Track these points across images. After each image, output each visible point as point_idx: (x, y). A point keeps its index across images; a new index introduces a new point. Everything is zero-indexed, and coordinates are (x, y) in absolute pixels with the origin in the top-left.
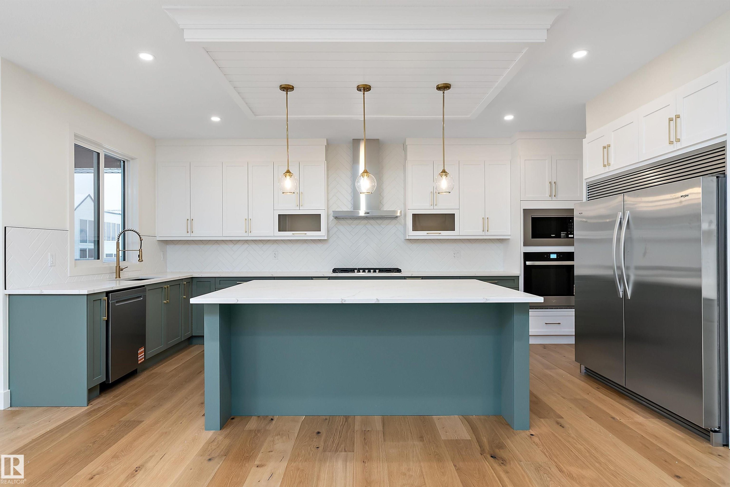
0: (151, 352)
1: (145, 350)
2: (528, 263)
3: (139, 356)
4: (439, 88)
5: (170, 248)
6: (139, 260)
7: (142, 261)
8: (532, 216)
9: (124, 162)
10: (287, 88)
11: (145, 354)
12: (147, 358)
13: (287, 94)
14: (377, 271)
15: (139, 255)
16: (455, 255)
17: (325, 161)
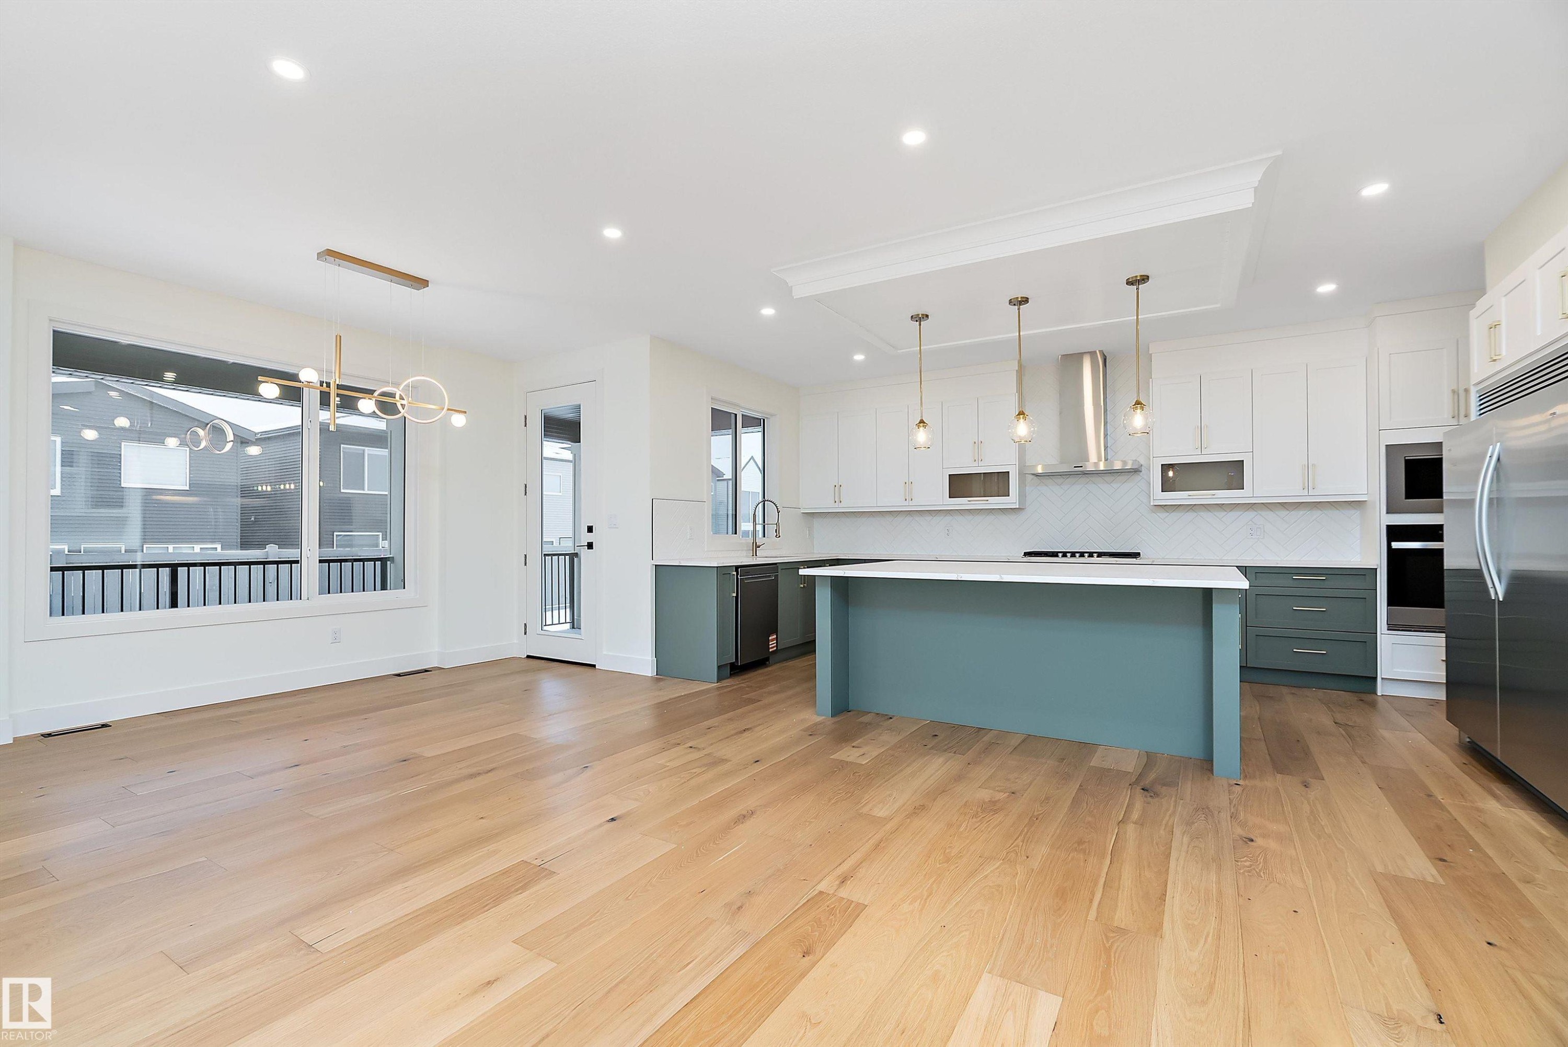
0: (786, 642)
1: (777, 637)
2: (1396, 545)
3: (770, 643)
4: (1130, 283)
5: (817, 523)
6: (777, 535)
7: (779, 537)
8: (1405, 457)
9: (764, 420)
10: (920, 318)
11: (777, 643)
12: (779, 648)
13: (920, 325)
14: (1095, 555)
15: (776, 530)
16: (1251, 532)
17: (1017, 392)
